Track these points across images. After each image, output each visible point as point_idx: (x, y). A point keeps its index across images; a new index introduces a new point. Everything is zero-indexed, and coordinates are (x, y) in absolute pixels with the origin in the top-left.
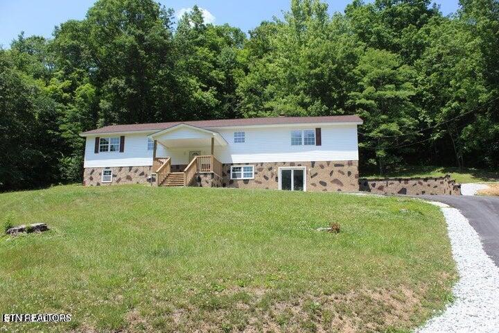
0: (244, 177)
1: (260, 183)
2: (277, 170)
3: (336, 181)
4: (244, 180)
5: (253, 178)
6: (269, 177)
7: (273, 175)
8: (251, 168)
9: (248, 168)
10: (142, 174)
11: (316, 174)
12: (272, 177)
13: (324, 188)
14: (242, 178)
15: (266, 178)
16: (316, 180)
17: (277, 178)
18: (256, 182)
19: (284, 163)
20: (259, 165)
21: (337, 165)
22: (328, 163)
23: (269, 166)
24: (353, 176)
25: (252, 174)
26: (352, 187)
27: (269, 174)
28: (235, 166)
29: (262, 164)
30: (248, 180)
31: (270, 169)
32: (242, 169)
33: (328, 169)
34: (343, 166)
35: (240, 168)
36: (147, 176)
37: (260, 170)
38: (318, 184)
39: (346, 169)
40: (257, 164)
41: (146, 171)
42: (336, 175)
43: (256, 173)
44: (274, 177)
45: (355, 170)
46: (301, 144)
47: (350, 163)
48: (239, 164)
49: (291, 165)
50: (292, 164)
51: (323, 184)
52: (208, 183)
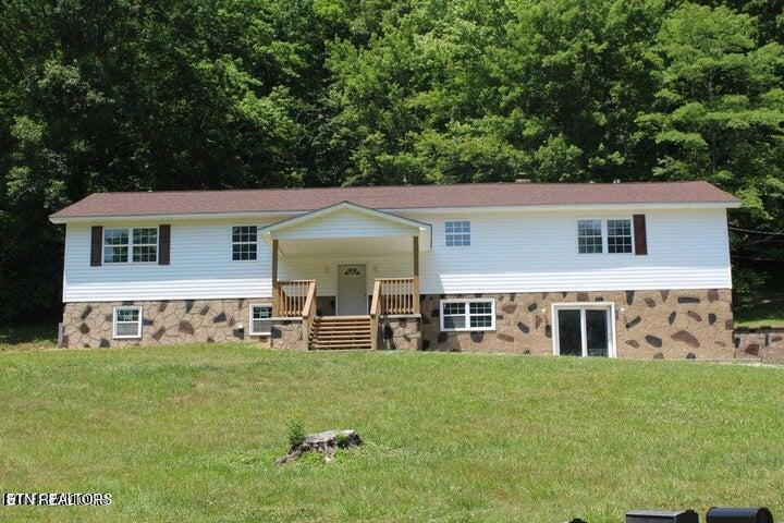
0: (473, 325)
1: (511, 339)
2: (548, 311)
3: (682, 336)
4: (473, 333)
5: (493, 328)
6: (531, 325)
7: (538, 321)
8: (488, 305)
9: (480, 305)
10: (221, 318)
11: (638, 320)
12: (537, 325)
13: (657, 350)
14: (468, 327)
15: (524, 329)
16: (638, 333)
17: (548, 328)
18: (501, 336)
19: (565, 294)
20: (507, 299)
21: (683, 300)
22: (665, 294)
23: (531, 300)
24: (720, 325)
25: (489, 318)
26: (720, 349)
27: (529, 319)
28: (450, 301)
29: (513, 295)
30: (483, 332)
31: (533, 307)
32: (467, 308)
33: (665, 308)
34: (698, 301)
35: (463, 305)
36: (232, 322)
37: (510, 309)
38: (642, 342)
39: (704, 308)
40: (501, 297)
41: (229, 310)
42: (682, 323)
43: (499, 317)
44: (543, 325)
45: (724, 309)
46: (600, 250)
47: (713, 295)
48: (460, 296)
49: (579, 300)
50: (582, 296)
51: (654, 341)
52: (409, 340)
